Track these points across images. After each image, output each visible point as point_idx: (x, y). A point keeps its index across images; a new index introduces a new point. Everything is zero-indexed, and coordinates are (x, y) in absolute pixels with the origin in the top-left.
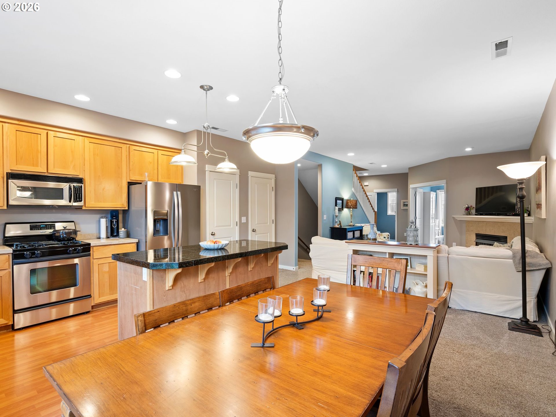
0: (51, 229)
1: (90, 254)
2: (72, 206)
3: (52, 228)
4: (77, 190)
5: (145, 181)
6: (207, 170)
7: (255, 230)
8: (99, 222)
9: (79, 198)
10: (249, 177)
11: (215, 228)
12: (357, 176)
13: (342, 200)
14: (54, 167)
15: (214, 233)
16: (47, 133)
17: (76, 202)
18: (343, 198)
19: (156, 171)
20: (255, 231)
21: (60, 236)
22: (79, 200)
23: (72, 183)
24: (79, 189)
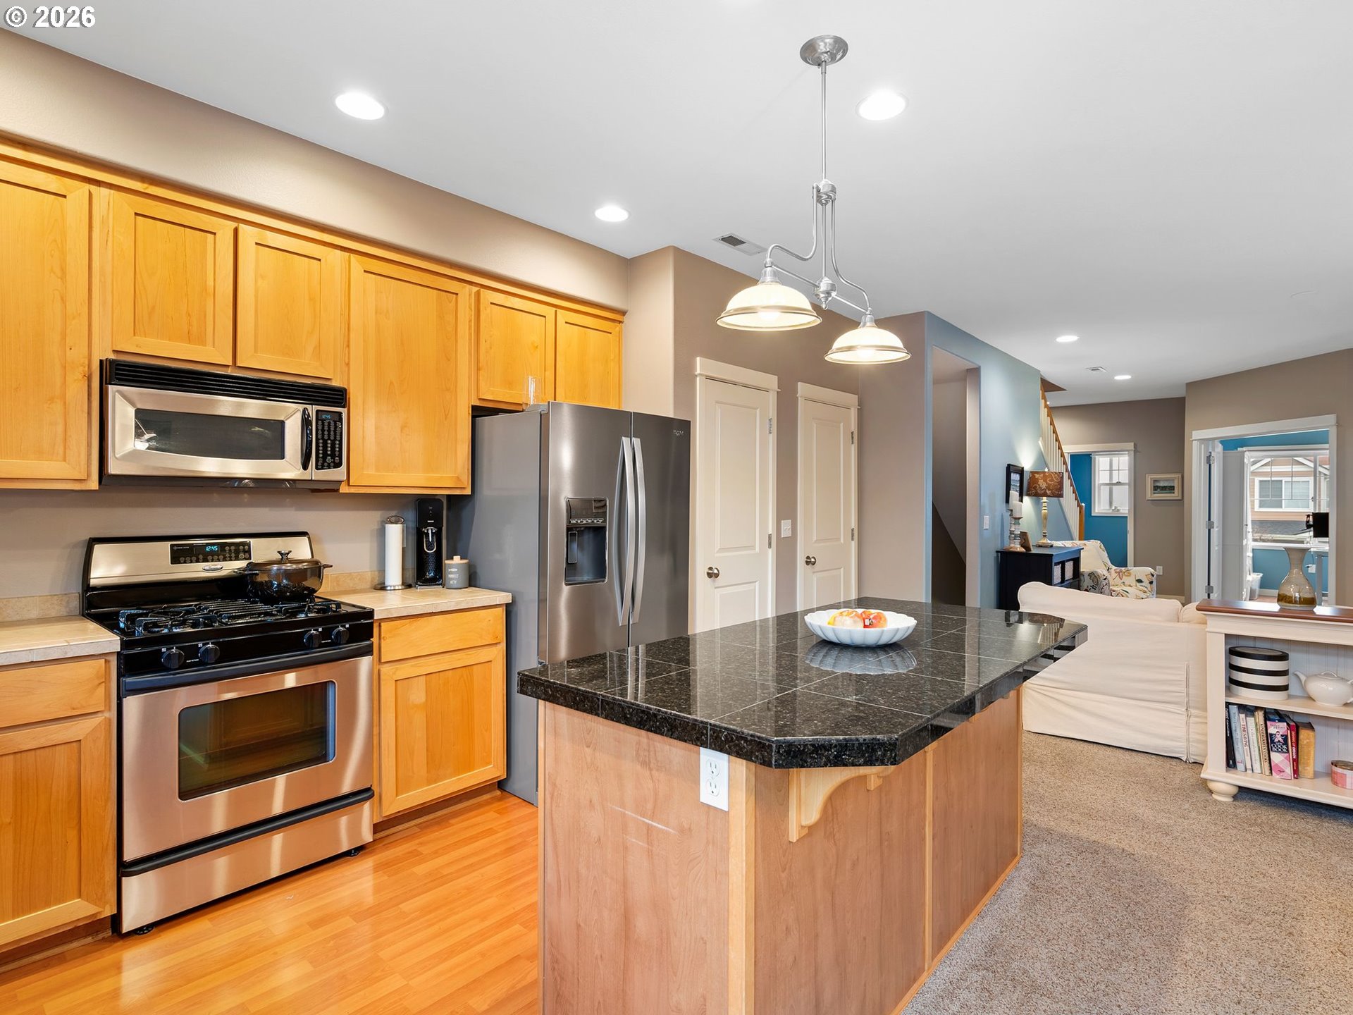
0: (237, 559)
1: (371, 646)
2: (311, 480)
3: (241, 555)
4: (326, 428)
5: (527, 404)
6: (700, 375)
7: (813, 560)
8: (382, 533)
9: (333, 456)
10: (799, 398)
11: (717, 555)
12: (1046, 406)
13: (1021, 472)
14: (256, 351)
15: (716, 571)
16: (236, 231)
17: (322, 469)
18: (1023, 468)
19: (550, 374)
20: (814, 563)
21: (271, 582)
22: (334, 462)
23: (312, 404)
24: (332, 424)
